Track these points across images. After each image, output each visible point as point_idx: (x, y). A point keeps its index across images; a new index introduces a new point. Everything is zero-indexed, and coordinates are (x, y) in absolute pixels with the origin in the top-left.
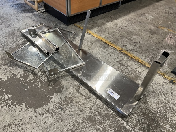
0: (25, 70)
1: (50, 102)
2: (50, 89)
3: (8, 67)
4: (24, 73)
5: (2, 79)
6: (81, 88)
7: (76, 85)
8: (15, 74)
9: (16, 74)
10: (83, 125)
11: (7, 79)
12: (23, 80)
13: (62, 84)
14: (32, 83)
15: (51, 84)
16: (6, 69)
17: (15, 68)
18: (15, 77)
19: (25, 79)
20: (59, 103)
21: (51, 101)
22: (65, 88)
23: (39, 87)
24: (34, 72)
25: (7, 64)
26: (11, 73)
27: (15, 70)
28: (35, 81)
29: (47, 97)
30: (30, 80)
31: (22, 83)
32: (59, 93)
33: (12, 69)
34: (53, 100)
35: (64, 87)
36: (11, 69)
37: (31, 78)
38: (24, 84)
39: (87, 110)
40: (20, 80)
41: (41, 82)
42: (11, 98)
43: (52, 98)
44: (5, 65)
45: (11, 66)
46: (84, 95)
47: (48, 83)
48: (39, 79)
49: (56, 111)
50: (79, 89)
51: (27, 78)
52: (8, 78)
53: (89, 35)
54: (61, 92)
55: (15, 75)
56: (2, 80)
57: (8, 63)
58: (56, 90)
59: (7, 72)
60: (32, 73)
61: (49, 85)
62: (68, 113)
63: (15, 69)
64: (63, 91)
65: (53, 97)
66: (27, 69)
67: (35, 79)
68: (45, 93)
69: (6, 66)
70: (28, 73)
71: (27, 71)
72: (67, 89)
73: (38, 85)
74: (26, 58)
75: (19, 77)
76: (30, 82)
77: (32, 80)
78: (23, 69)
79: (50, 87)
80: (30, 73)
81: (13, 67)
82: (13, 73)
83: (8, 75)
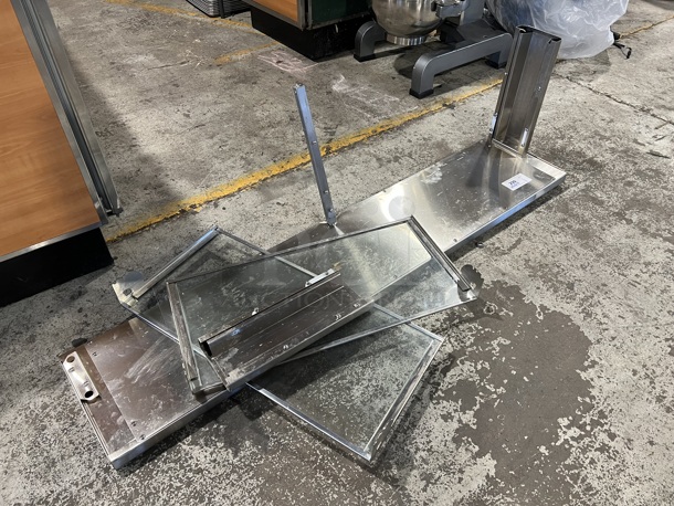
1: (558, 310)
2: (511, 314)
3: (415, 472)
4: (448, 396)
5: (487, 476)
8: (457, 431)
9: (456, 425)
10: (602, 249)
11: (488, 456)
12: (482, 397)
14: (493, 364)
15: (489, 310)
16: (428, 478)
17: (420, 441)
18: (475, 427)
19: (476, 389)
20: (555, 291)
21: (553, 309)
22: (501, 278)
23: (508, 342)
25: (394, 481)
26: (452, 446)
27: (432, 436)
28: (488, 356)
29: (541, 318)
30: (482, 373)
31: (500, 396)
32: (524, 292)
33: (429, 450)
34: (546, 303)
35: (499, 281)
36: (423, 454)
37: (472, 369)
38: (501, 390)
39: (559, 239)
40: (487, 405)
41: (481, 340)
42: (570, 418)
43: (543, 308)
44: (403, 489)
45: (410, 460)
46: (519, 241)
47: (484, 319)
48: (471, 345)
49: (582, 296)
50: (498, 248)
52: (480, 455)
53: (216, 205)
55: (463, 430)
56: (492, 473)
57: (385, 479)
59: (445, 468)
60: (445, 371)
61: (497, 316)
62: (579, 273)
63: (425, 440)
64: (513, 283)
65: (537, 305)
66: (427, 392)
67: (474, 358)
68: (529, 323)
69: (411, 479)
70: (443, 386)
71: (437, 390)
72: (504, 274)
73: (498, 345)
74: (352, 406)
75: (472, 412)
76: (490, 371)
77: (479, 367)
78: (425, 408)
79: (502, 313)
80: (447, 379)
81: (412, 450)
82: (449, 439)
83: (463, 456)
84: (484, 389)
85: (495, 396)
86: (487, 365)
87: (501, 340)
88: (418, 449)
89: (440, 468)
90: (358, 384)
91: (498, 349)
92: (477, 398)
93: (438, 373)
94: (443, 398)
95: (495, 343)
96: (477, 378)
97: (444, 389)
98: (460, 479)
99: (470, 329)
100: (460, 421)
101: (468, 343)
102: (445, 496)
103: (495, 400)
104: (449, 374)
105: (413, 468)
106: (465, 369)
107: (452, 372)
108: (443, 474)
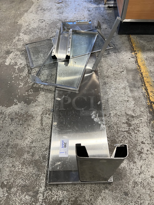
0: (27, 64)
1: (11, 107)
2: (24, 95)
4: (24, 67)
6: (49, 115)
7: (48, 108)
11: (8, 65)
12: (17, 72)
13: (37, 98)
14: (19, 80)
15: (31, 91)
16: (16, 55)
17: (23, 58)
18: (14, 67)
19: (19, 72)
20: (16, 113)
21: (13, 106)
23: (19, 87)
24: (30, 70)
26: (16, 61)
28: (22, 80)
29: (15, 100)
30: (20, 76)
31: (13, 75)
32: (25, 104)
33: (20, 58)
34: (16, 107)
35: (36, 102)
37: (23, 75)
38: (14, 76)
39: (28, 140)
40: (14, 72)
41: (27, 82)
43: (16, 104)
44: (20, 51)
46: (42, 124)
47: (30, 88)
48: (28, 79)
49: (6, 119)
50: (46, 114)
51: (21, 73)
52: (10, 64)
53: (133, 57)
54: (29, 105)
55: (16, 65)
56: (5, 63)
57: (24, 50)
58: (27, 100)
60: (29, 70)
61: (27, 91)
62: (12, 128)
63: (22, 59)
64: (31, 105)
65: (19, 104)
66: (29, 65)
67: (25, 77)
68: (17, 96)
71: (27, 66)
72: (36, 105)
73: (21, 84)
74: (40, 53)
75: (17, 68)
76: (19, 78)
77: (22, 77)
78: (26, 62)
79: (27, 93)
80: (27, 69)
81: (23, 56)
82: (18, 62)
83: (13, 61)
84: (17, 74)
85: (14, 74)
86: (20, 78)
87: (21, 86)
88: (22, 56)
89: (16, 57)
90: (43, 56)
91: (21, 83)
92: (17, 71)
93: (30, 69)
94: (24, 66)
95: (22, 84)
96: (21, 74)
97: (26, 68)
98: (11, 58)
99: (31, 83)
100: (18, 65)
101: (29, 79)
102: (12, 55)
103: (13, 74)
104: (27, 70)
105: (20, 54)
106: (25, 74)
107: (27, 71)
108: (14, 57)
